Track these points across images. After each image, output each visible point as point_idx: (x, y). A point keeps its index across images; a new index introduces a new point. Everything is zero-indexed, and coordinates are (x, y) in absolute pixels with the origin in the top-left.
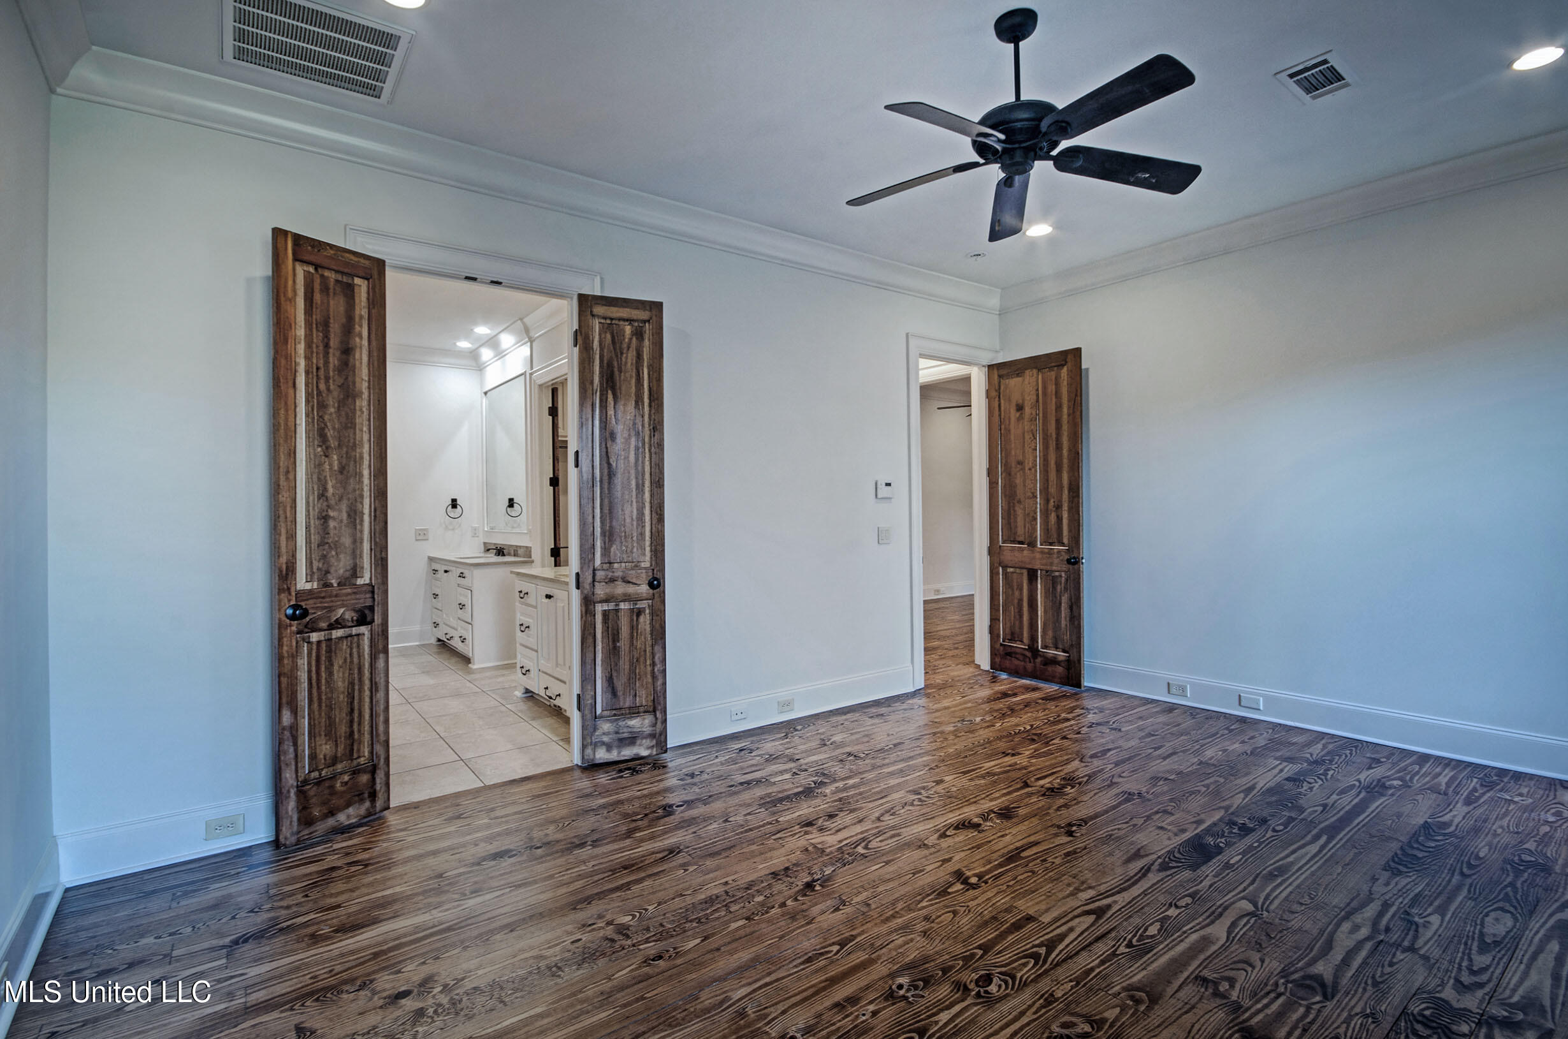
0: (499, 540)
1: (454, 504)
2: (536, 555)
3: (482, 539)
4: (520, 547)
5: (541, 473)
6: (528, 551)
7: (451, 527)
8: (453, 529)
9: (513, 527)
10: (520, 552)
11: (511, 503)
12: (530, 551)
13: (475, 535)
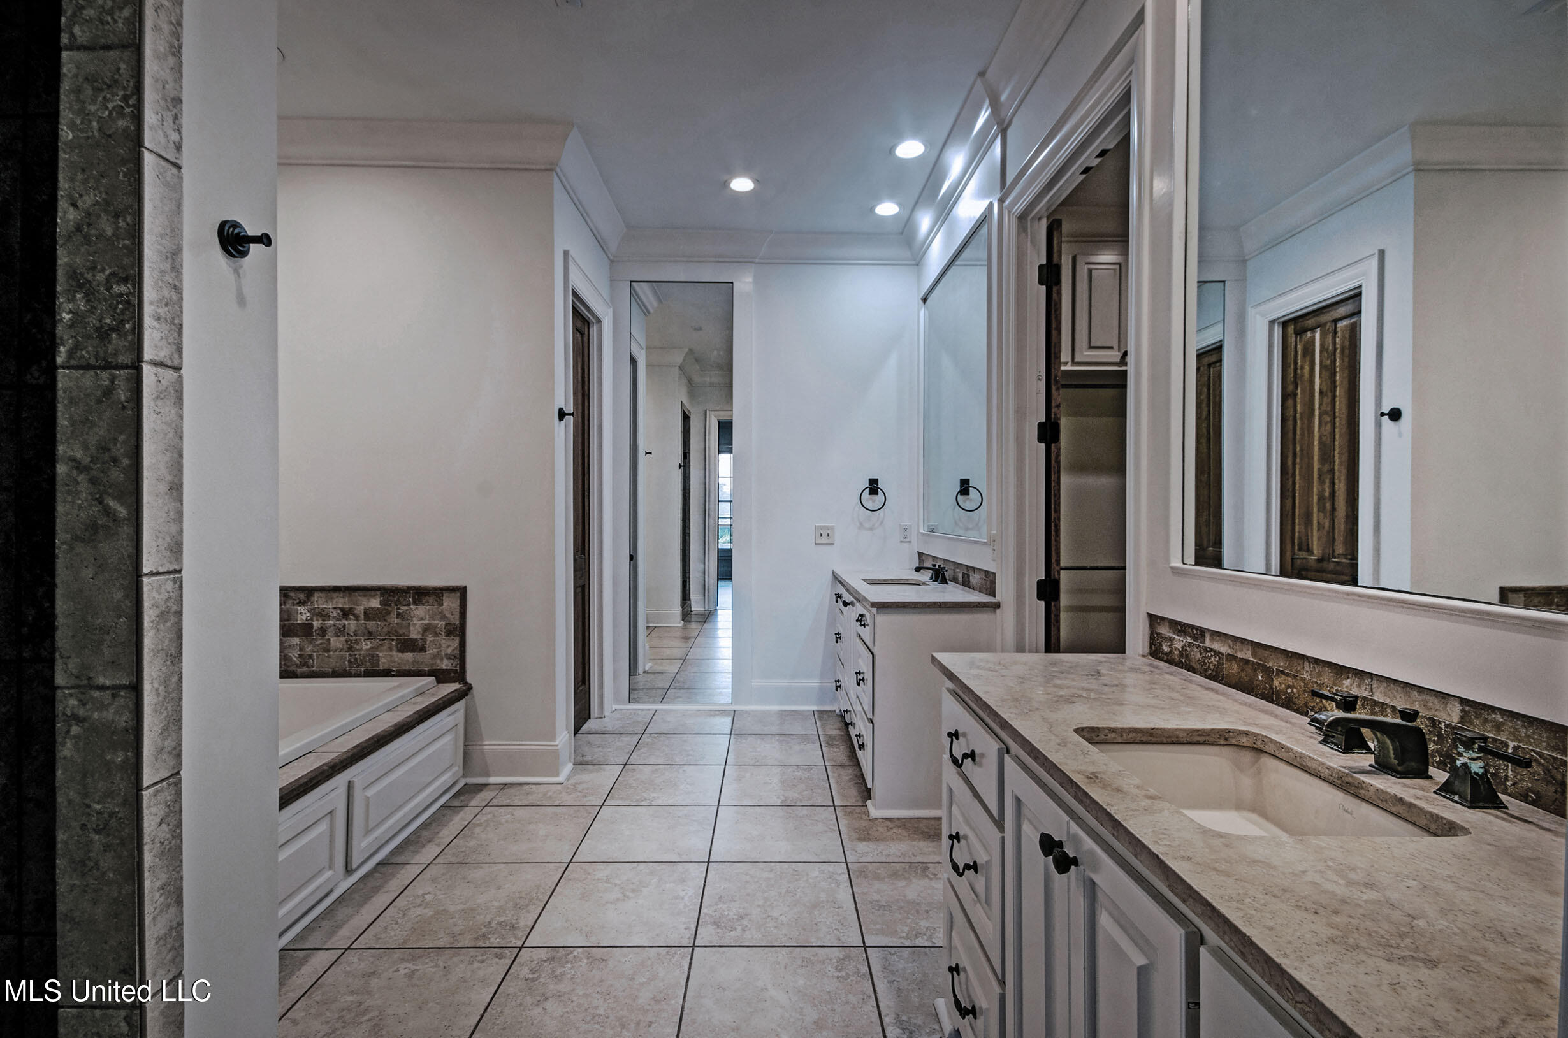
0: (940, 551)
1: (874, 487)
2: (1005, 591)
3: (916, 547)
4: (974, 569)
5: (1021, 414)
6: (989, 583)
7: (867, 525)
8: (871, 529)
9: (967, 529)
10: (975, 579)
11: (965, 487)
12: (993, 582)
13: (905, 540)
